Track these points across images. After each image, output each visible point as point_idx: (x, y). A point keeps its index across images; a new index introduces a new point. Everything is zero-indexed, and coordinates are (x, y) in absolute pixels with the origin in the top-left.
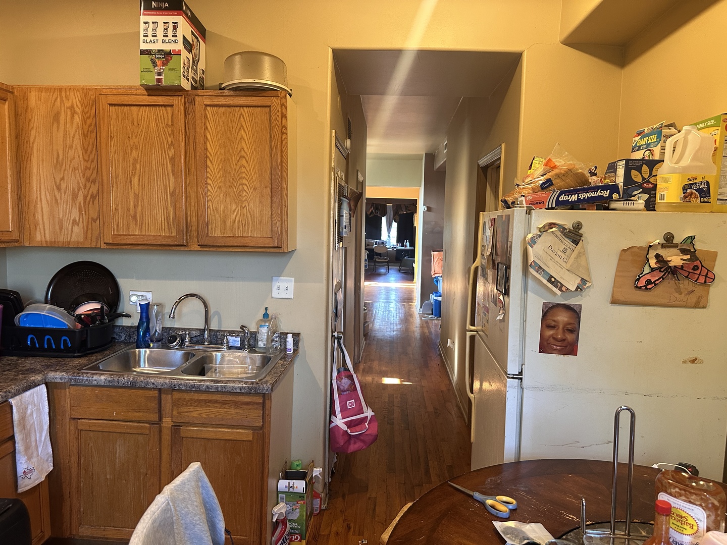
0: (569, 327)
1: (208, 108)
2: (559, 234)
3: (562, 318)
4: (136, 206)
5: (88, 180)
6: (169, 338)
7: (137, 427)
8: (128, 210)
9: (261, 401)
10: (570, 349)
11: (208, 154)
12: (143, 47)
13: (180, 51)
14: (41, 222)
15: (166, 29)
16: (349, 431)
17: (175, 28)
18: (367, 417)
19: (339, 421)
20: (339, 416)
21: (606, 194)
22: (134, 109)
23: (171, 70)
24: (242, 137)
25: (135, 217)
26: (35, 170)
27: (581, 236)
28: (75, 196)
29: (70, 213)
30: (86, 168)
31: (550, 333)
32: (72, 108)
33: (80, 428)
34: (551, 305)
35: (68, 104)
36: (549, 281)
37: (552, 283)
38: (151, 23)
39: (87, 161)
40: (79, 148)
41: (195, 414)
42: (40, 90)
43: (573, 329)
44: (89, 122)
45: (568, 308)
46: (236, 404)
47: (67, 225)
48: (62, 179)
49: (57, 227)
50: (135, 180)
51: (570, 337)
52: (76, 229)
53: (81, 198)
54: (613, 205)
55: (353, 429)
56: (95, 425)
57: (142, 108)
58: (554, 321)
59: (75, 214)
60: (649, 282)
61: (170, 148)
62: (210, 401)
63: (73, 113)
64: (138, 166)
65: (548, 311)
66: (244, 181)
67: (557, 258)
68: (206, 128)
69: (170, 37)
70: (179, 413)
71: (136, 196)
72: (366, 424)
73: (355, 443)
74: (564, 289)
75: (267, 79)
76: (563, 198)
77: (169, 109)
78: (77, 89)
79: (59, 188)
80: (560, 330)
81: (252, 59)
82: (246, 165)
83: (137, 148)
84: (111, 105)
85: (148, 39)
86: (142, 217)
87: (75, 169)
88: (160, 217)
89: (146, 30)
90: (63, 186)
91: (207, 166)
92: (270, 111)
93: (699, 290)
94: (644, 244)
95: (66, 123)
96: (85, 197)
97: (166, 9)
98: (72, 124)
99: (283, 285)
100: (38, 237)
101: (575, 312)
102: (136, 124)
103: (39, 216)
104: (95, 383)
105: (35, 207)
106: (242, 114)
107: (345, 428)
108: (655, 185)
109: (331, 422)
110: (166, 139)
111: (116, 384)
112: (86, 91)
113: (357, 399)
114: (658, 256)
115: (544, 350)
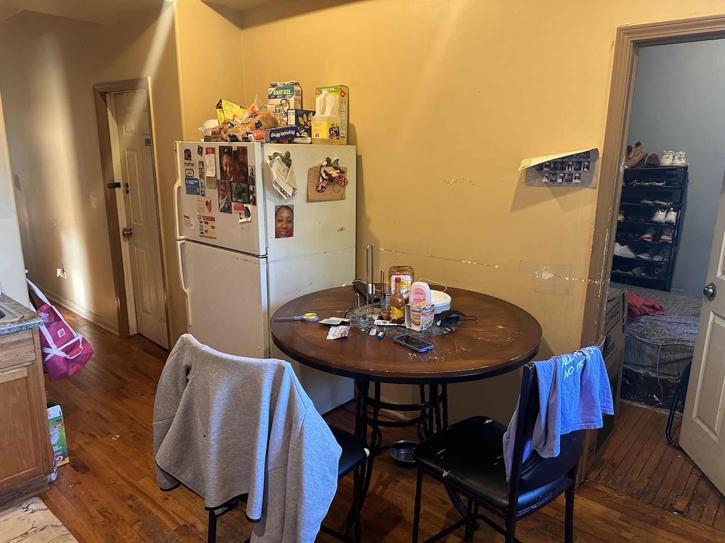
0: (289, 219)
2: (280, 160)
3: (285, 214)
9: (31, 336)
10: (289, 233)
16: (68, 357)
18: (79, 340)
19: (55, 351)
20: (54, 346)
21: (293, 132)
27: (291, 161)
31: (280, 225)
34: (279, 207)
36: (281, 191)
37: (282, 192)
43: (290, 221)
45: (287, 207)
51: (289, 225)
54: (296, 140)
55: (72, 353)
58: (281, 217)
60: (323, 187)
65: (278, 210)
67: (281, 176)
72: (80, 346)
73: (73, 366)
74: (287, 195)
76: (273, 135)
80: (285, 222)
93: (342, 189)
94: (317, 165)
101: (290, 209)
107: (63, 355)
108: (310, 127)
109: (44, 355)
113: (66, 328)
114: (325, 172)
115: (277, 236)
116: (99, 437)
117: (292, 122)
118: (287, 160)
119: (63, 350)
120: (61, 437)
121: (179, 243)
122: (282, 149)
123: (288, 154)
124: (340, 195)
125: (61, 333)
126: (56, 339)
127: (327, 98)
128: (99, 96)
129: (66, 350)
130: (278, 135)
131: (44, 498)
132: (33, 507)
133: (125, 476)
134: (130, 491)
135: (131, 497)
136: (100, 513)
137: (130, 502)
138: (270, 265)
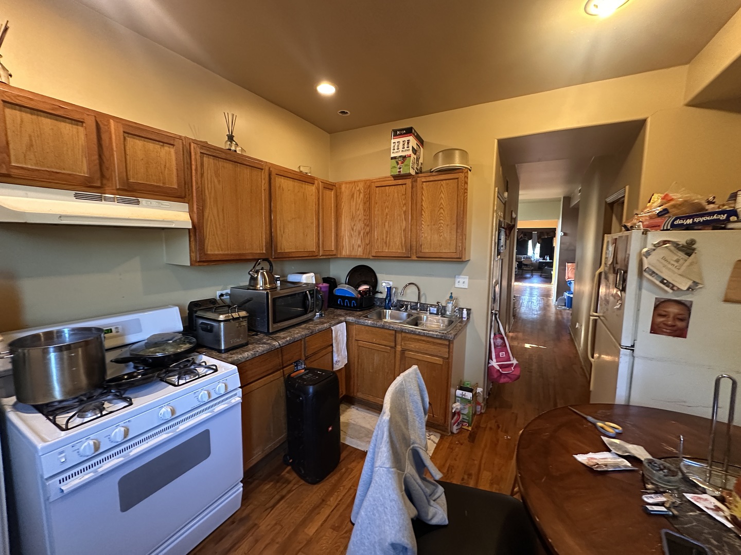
0: (680, 317)
1: (424, 183)
2: (672, 248)
3: (673, 309)
4: (386, 237)
5: (365, 225)
6: (400, 306)
7: (384, 348)
8: (383, 239)
9: (448, 343)
10: (681, 333)
11: (423, 208)
12: (393, 155)
13: (410, 155)
14: (345, 246)
15: (404, 145)
16: (501, 370)
17: (408, 143)
18: (513, 364)
19: (494, 363)
20: (494, 360)
21: (723, 217)
22: (387, 187)
23: (406, 165)
24: (442, 197)
25: (386, 243)
26: (343, 222)
27: (694, 249)
28: (359, 233)
29: (357, 241)
30: (365, 219)
31: (661, 320)
32: (359, 191)
33: (359, 345)
34: (663, 300)
35: (358, 189)
36: (662, 282)
37: (664, 284)
38: (397, 143)
39: (365, 216)
40: (362, 209)
41: (412, 346)
42: (346, 183)
43: (684, 319)
44: (366, 196)
45: (678, 302)
46: (434, 344)
47: (356, 247)
48: (354, 225)
49: (352, 248)
50: (387, 224)
51: (680, 324)
52: (359, 249)
53: (362, 234)
55: (503, 369)
56: (365, 344)
57: (391, 187)
58: (665, 311)
59: (359, 242)
61: (404, 206)
62: (421, 340)
63: (360, 193)
64: (388, 217)
65: (659, 305)
66: (442, 221)
67: (670, 266)
68: (423, 194)
69: (406, 148)
70: (405, 344)
71: (387, 232)
72: (512, 368)
73: (504, 378)
74: (675, 288)
75: (457, 163)
76: (678, 222)
77: (404, 186)
78: (362, 181)
79: (353, 230)
80: (671, 319)
81: (448, 153)
82: (442, 212)
83: (388, 208)
84: (376, 187)
85: (395, 151)
86: (389, 242)
87: (360, 220)
88: (398, 243)
89: (394, 146)
90: (355, 228)
91: (422, 215)
92: (458, 181)
95: (357, 198)
96: (364, 233)
97: (404, 134)
98: (359, 198)
99: (461, 280)
100: (344, 253)
101: (687, 307)
102: (388, 195)
103: (344, 243)
104: (366, 324)
105: (343, 239)
106: (442, 185)
107: (498, 368)
109: (489, 363)
110: (402, 201)
111: (375, 325)
112: (365, 181)
113: (507, 352)
116: (500, 429)
118: (688, 249)
119: (499, 365)
120: (469, 412)
121: (592, 318)
122: (681, 237)
123: (693, 242)
125: (503, 354)
126: (497, 357)
129: (501, 366)
130: (689, 221)
131: (442, 438)
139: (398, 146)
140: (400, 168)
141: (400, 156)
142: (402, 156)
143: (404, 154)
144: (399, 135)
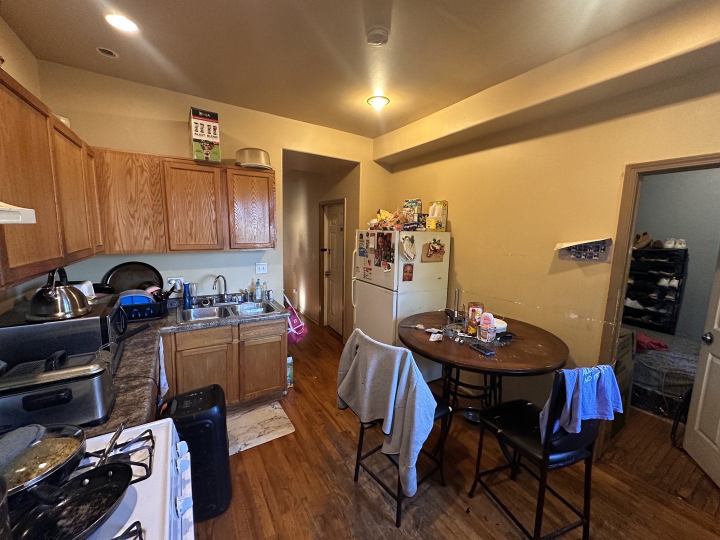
1: (234, 176)
2: (409, 240)
3: (409, 268)
4: (191, 229)
5: (156, 212)
7: (220, 347)
8: (186, 230)
10: (410, 279)
11: (235, 200)
12: (195, 137)
14: (119, 238)
15: (209, 129)
16: (297, 333)
17: (215, 130)
18: (302, 326)
19: (292, 330)
20: (291, 327)
21: (416, 226)
22: (188, 172)
23: (214, 153)
24: (253, 192)
25: (191, 234)
26: (112, 205)
27: (414, 240)
28: (146, 222)
29: (143, 232)
30: (154, 205)
31: (405, 274)
32: (141, 167)
33: (184, 355)
35: (139, 164)
36: (408, 256)
38: (199, 125)
39: (155, 201)
40: (148, 193)
41: (252, 334)
42: (114, 152)
43: (411, 272)
44: (155, 176)
45: (410, 265)
46: (272, 325)
47: (141, 241)
48: (136, 211)
49: (132, 241)
50: (190, 213)
51: (410, 275)
52: (148, 242)
53: (150, 223)
54: (417, 229)
55: (299, 331)
56: (194, 352)
57: (193, 172)
58: (407, 270)
59: (147, 233)
60: (430, 255)
61: (212, 196)
62: (260, 326)
63: (143, 170)
64: (192, 205)
65: (405, 266)
66: (255, 214)
67: (408, 248)
68: (234, 186)
69: (212, 134)
70: (244, 335)
71: (191, 223)
72: (303, 329)
73: (300, 338)
74: (411, 259)
75: (263, 162)
77: (211, 174)
78: (145, 156)
79: (133, 217)
80: (408, 273)
81: (255, 152)
82: (256, 206)
83: (191, 195)
84: (172, 168)
85: (199, 133)
86: (196, 234)
87: (145, 205)
88: (207, 234)
89: (196, 127)
90: (137, 215)
91: (234, 206)
92: (268, 180)
93: (441, 256)
94: (428, 242)
95: (137, 175)
96: (154, 223)
97: (208, 117)
98: (142, 177)
99: (261, 267)
100: (117, 248)
101: (412, 266)
102: (189, 181)
103: (117, 234)
105: (114, 229)
106: (253, 181)
108: (425, 222)
109: (288, 331)
110: (210, 190)
112: (152, 158)
113: (297, 319)
114: (432, 246)
115: (404, 280)
116: (307, 376)
117: (416, 220)
118: (412, 240)
119: (295, 330)
120: (291, 373)
121: (353, 280)
122: (409, 234)
123: (413, 237)
124: (440, 259)
125: (295, 321)
126: (293, 323)
127: (436, 208)
128: (321, 207)
129: (297, 330)
130: (408, 227)
131: (281, 402)
132: (276, 406)
133: (318, 399)
134: (320, 407)
135: (320, 411)
136: (305, 416)
137: (319, 413)
138: (399, 295)
139: (202, 129)
140: (207, 154)
141: (206, 141)
142: (208, 141)
143: (211, 140)
144: (201, 116)
